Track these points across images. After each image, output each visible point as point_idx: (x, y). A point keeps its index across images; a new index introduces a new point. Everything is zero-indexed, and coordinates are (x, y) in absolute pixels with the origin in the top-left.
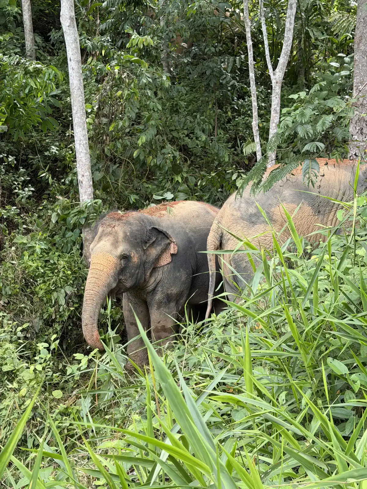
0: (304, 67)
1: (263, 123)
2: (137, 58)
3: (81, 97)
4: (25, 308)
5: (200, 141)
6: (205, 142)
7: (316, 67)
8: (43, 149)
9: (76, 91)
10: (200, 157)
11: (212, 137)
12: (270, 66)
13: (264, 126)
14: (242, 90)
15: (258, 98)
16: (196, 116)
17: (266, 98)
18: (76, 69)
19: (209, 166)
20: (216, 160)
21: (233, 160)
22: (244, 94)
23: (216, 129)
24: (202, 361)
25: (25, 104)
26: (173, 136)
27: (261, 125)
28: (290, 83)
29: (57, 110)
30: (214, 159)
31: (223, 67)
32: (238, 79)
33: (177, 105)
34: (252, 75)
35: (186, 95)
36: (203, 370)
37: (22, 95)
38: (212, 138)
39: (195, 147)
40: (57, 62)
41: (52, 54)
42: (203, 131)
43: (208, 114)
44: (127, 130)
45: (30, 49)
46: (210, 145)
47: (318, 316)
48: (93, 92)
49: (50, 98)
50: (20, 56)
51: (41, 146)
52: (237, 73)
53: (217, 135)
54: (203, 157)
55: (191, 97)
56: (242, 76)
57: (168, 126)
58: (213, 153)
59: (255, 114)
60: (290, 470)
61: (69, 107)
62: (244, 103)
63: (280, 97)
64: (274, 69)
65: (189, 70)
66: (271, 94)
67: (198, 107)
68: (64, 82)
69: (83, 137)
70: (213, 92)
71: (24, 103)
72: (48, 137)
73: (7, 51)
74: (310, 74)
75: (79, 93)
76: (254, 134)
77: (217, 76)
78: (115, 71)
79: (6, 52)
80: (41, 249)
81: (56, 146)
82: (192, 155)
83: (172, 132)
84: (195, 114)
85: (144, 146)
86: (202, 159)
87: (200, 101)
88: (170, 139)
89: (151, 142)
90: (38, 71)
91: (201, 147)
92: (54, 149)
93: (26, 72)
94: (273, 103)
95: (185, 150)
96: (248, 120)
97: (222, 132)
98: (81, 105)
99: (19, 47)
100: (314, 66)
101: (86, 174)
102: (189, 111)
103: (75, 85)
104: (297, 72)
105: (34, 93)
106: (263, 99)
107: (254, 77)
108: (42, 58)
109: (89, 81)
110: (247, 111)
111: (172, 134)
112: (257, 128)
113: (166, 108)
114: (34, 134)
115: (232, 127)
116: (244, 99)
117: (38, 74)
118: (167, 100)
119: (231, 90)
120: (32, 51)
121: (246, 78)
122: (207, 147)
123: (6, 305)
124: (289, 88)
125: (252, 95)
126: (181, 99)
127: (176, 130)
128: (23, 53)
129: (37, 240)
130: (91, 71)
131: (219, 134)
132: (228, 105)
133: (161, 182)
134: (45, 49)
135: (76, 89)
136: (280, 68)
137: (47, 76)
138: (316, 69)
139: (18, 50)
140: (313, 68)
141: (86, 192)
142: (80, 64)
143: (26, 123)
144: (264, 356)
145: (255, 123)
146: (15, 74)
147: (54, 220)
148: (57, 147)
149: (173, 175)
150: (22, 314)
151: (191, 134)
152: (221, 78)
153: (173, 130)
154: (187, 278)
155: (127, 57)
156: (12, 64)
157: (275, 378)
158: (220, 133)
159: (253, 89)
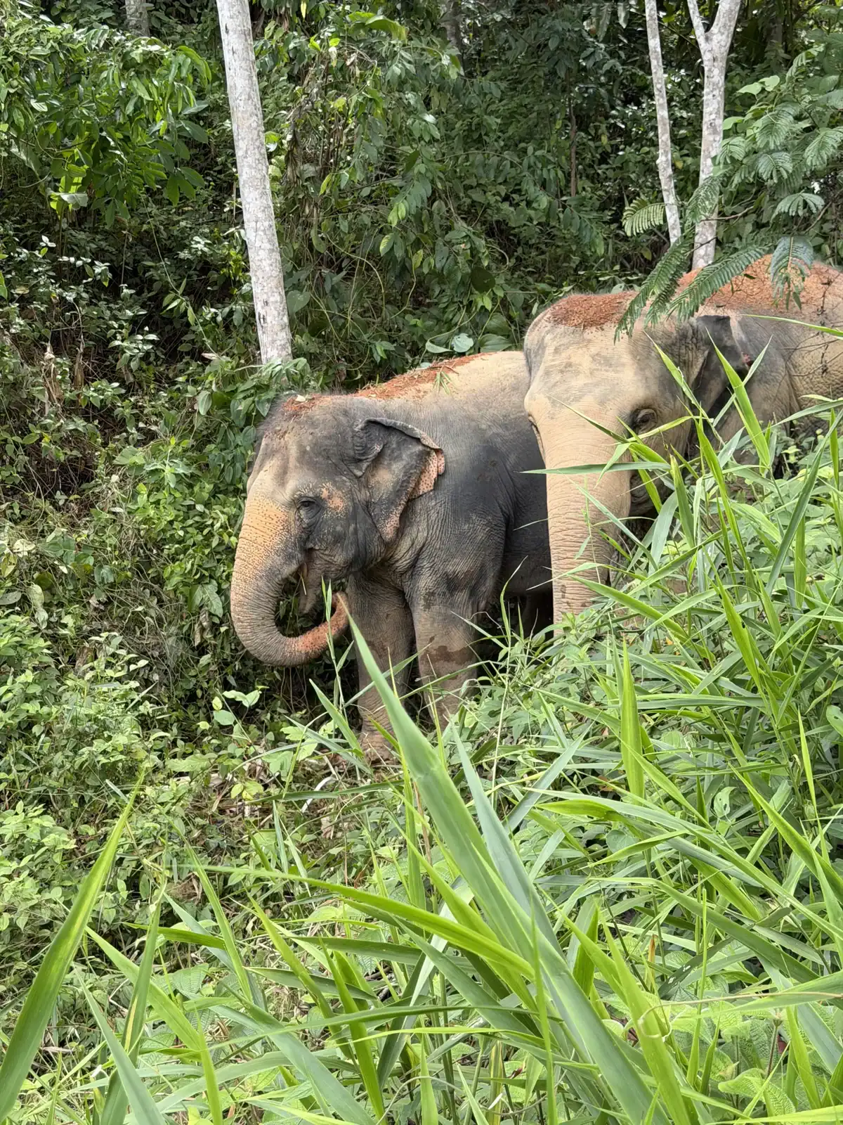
0: (780, 20)
1: (685, 158)
2: (381, 18)
3: (255, 118)
4: (146, 614)
5: (535, 209)
6: (549, 212)
7: (810, 19)
8: (174, 244)
9: (242, 103)
10: (537, 248)
11: (564, 198)
12: (697, 21)
13: (688, 166)
14: (633, 81)
15: (670, 101)
16: (525, 151)
17: (690, 98)
18: (240, 52)
19: (559, 268)
20: (574, 253)
21: (616, 250)
22: (639, 92)
23: (573, 179)
24: (541, 723)
25: (127, 139)
26: (473, 202)
27: (680, 165)
28: (747, 60)
29: (203, 151)
30: (571, 251)
31: (588, 29)
32: (623, 56)
33: (479, 125)
34: (654, 43)
35: (501, 101)
36: (544, 742)
37: (120, 119)
38: (565, 201)
39: (525, 225)
40: (199, 39)
41: (185, 19)
42: (544, 185)
43: (552, 143)
44: (366, 192)
45: (137, 10)
46: (559, 218)
47: (806, 611)
48: (284, 104)
49: (183, 123)
50: (111, 27)
51: (169, 238)
52: (621, 41)
53: (577, 193)
54: (543, 247)
55: (513, 104)
56: (635, 49)
57: (460, 177)
58: (567, 236)
59: (664, 137)
60: (738, 967)
61: (228, 143)
62: (639, 112)
63: (722, 93)
64: (708, 28)
65: (507, 41)
66: (703, 89)
67: (529, 127)
68: (217, 83)
69: (264, 211)
70: (564, 91)
71: (125, 136)
72: (184, 217)
73: (82, 17)
74: (796, 36)
75: (250, 108)
76: (664, 187)
77: (572, 51)
78: (330, 50)
79: (81, 21)
80: (177, 475)
81: (204, 236)
82: (519, 243)
83: (469, 192)
84: (523, 145)
85: (403, 226)
86: (543, 253)
87: (535, 114)
88: (466, 209)
89: (418, 216)
90: (153, 62)
91: (539, 224)
92: (200, 244)
93: (127, 65)
94: (706, 110)
95: (501, 231)
96: (648, 153)
97: (588, 185)
98: (255, 137)
99: (111, 7)
100: (806, 15)
101: (272, 299)
102: (509, 138)
103: (239, 90)
104: (765, 33)
105: (147, 113)
106: (686, 100)
107: (659, 49)
108: (164, 30)
109: (272, 80)
110: (646, 132)
111: (470, 197)
112: (670, 171)
113: (453, 133)
114: (153, 209)
115: (610, 174)
116: (638, 104)
117: (154, 67)
118: (457, 116)
119: (607, 83)
120: (141, 13)
121: (642, 53)
122: (553, 223)
123: (102, 607)
124: (747, 71)
125: (656, 93)
126: (489, 111)
127: (479, 185)
128: (119, 21)
129: (166, 458)
130: (275, 54)
131: (580, 189)
132: (602, 119)
133: (444, 310)
134: (170, 9)
135: (243, 97)
136: (720, 24)
137: (174, 71)
138: (811, 22)
139: (108, 14)
140: (804, 19)
141: (273, 341)
142: (250, 41)
143: (130, 183)
144: (679, 708)
145: (664, 159)
146: (101, 72)
147: (202, 408)
148: (207, 238)
149: (472, 293)
150: (139, 628)
151: (514, 194)
152: (583, 55)
153: (472, 187)
154: (489, 536)
155: (359, 15)
156: (93, 46)
157: (707, 759)
158: (584, 189)
159: (658, 79)
